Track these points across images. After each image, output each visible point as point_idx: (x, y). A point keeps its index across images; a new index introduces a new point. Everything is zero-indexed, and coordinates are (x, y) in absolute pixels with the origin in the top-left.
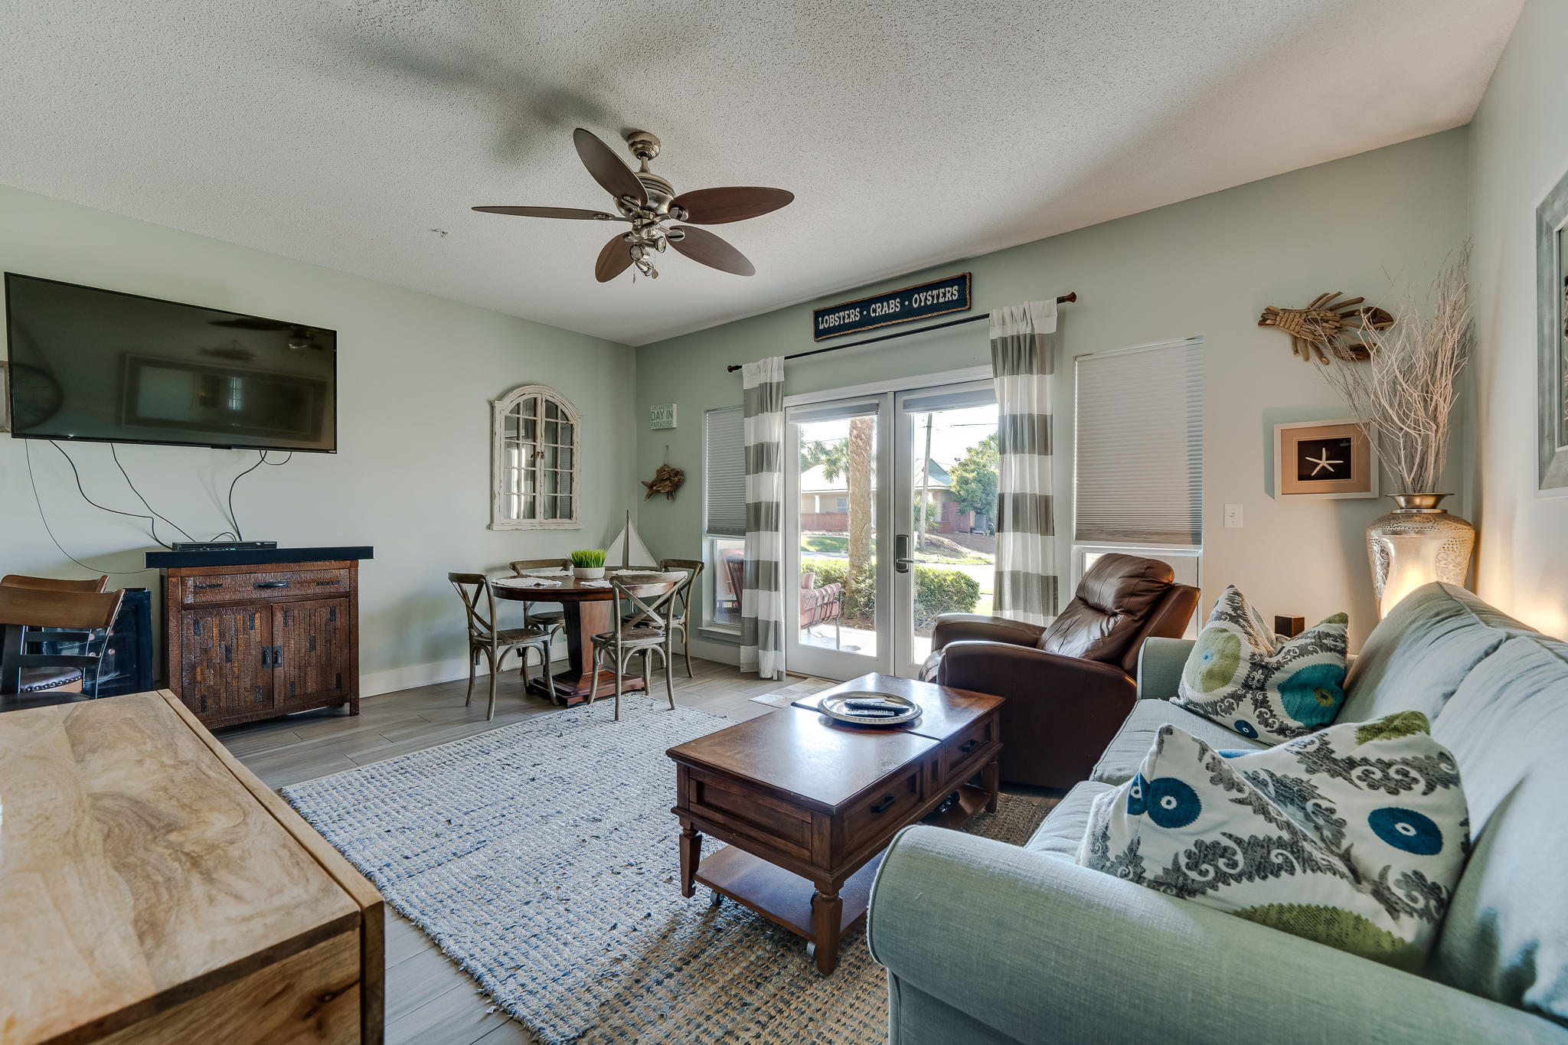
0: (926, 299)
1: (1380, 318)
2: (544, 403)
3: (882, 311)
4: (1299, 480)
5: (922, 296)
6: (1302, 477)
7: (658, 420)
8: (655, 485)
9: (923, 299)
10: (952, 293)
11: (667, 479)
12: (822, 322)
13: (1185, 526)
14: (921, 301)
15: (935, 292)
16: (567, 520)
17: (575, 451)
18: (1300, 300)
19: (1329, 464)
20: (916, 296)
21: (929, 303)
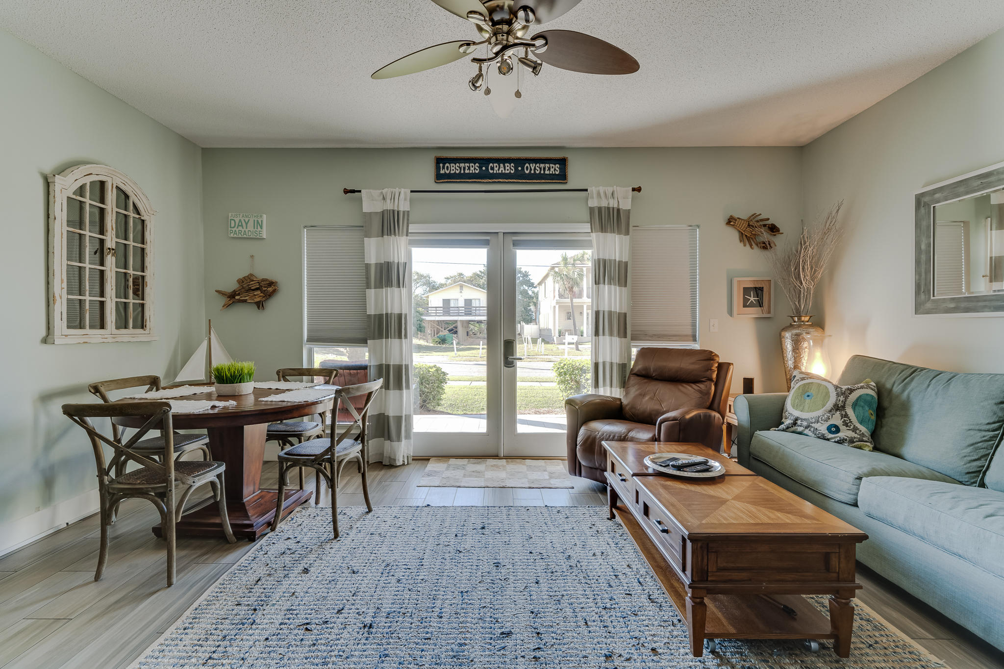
0: (535, 169)
1: (773, 229)
2: (115, 190)
3: (499, 170)
4: (743, 307)
5: (533, 166)
6: (745, 306)
7: (240, 228)
8: (239, 294)
9: (533, 168)
10: (555, 169)
11: (257, 289)
12: (443, 168)
13: (690, 332)
14: (531, 169)
15: (542, 165)
16: (141, 331)
17: (148, 251)
18: (744, 215)
19: (754, 300)
20: (527, 165)
21: (537, 172)
